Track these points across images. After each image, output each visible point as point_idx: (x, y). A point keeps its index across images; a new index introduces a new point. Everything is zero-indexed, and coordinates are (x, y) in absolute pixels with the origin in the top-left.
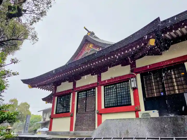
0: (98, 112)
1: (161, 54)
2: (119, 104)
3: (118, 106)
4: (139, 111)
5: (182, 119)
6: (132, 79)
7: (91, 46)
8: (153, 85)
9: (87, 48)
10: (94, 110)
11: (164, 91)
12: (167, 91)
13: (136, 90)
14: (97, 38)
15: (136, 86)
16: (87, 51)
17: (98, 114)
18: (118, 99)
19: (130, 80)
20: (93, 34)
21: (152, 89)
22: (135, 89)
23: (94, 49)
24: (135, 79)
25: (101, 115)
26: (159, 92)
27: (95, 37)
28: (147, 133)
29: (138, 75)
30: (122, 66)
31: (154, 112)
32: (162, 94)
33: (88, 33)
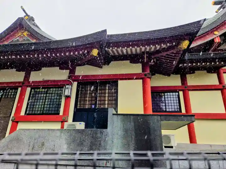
0: (13, 119)
1: (102, 67)
2: (44, 112)
3: (43, 114)
4: (66, 122)
5: (101, 132)
6: (67, 86)
7: (25, 33)
8: (87, 96)
9: (20, 34)
10: (9, 115)
11: (95, 104)
12: (98, 104)
13: (69, 99)
14: (37, 26)
15: (69, 94)
16: (18, 38)
17: (13, 122)
18: (46, 106)
19: (64, 87)
20: (32, 19)
21: (85, 101)
22: (68, 97)
23: (29, 39)
24: (70, 86)
25: (18, 123)
26: (91, 104)
27: (34, 24)
28: (65, 146)
29: (74, 82)
30: (60, 69)
31: (80, 124)
32: (93, 106)
33: (25, 16)
